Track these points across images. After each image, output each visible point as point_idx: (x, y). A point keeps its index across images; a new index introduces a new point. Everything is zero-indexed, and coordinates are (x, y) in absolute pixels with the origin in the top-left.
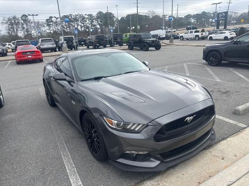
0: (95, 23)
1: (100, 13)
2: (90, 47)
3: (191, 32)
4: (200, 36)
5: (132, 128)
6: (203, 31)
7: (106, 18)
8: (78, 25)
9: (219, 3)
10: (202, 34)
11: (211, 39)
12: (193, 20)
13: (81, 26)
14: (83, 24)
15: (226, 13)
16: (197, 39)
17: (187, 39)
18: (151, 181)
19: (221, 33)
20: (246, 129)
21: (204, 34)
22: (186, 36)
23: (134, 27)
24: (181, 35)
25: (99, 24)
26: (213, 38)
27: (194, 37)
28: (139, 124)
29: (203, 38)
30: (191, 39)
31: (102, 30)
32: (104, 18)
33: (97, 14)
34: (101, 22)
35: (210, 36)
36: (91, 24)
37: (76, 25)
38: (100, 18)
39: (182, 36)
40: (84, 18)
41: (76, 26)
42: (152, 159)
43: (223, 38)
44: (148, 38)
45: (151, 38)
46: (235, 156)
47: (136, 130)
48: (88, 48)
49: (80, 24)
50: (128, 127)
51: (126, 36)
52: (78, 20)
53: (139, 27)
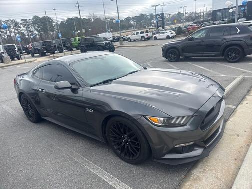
0: (32, 29)
1: (36, 17)
2: (36, 55)
3: (137, 34)
4: (146, 37)
5: (177, 123)
6: (147, 32)
7: (44, 23)
8: (11, 32)
9: (157, 6)
10: (147, 35)
11: (156, 39)
12: (133, 23)
13: (15, 33)
14: (18, 30)
15: (163, 14)
16: (143, 40)
17: (135, 41)
18: (197, 169)
19: (164, 33)
20: (238, 109)
21: (149, 34)
22: (133, 38)
23: (79, 32)
24: (128, 37)
25: (37, 30)
26: (158, 38)
27: (141, 38)
28: (184, 117)
29: (149, 39)
30: (138, 41)
31: (41, 36)
32: (42, 23)
33: (33, 19)
34: (39, 27)
35: (154, 36)
36: (27, 30)
37: (8, 32)
38: (36, 24)
39: (130, 38)
40: (17, 24)
41: (9, 34)
42: (196, 148)
43: (166, 37)
44: (101, 41)
45: (103, 41)
46: (246, 132)
47: (182, 123)
48: (33, 56)
49: (13, 31)
50: (173, 122)
51: (75, 40)
52: (10, 27)
53: (84, 31)
